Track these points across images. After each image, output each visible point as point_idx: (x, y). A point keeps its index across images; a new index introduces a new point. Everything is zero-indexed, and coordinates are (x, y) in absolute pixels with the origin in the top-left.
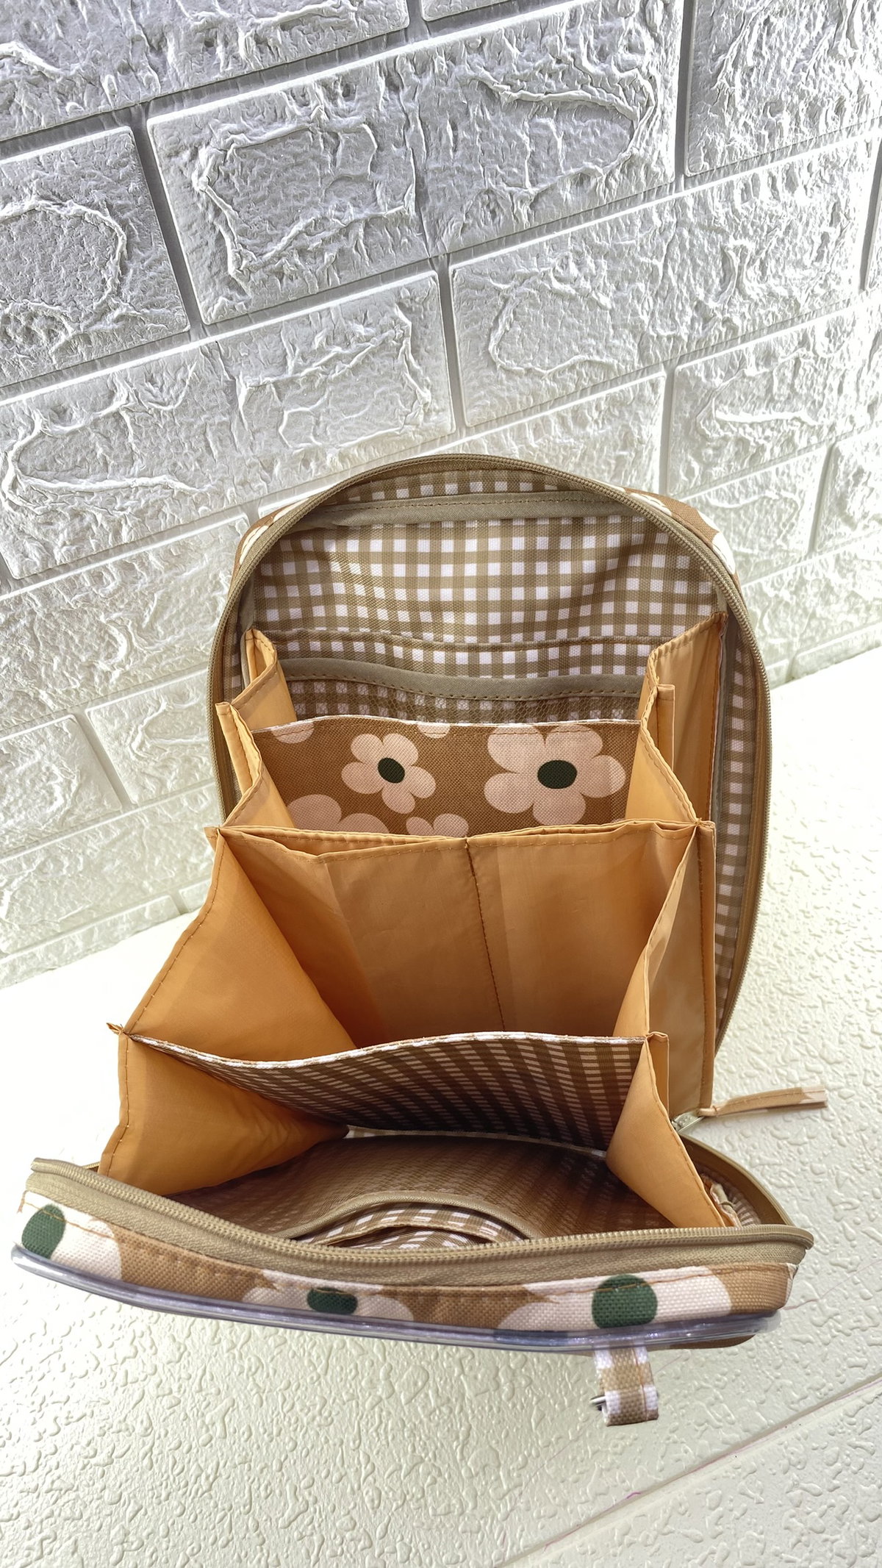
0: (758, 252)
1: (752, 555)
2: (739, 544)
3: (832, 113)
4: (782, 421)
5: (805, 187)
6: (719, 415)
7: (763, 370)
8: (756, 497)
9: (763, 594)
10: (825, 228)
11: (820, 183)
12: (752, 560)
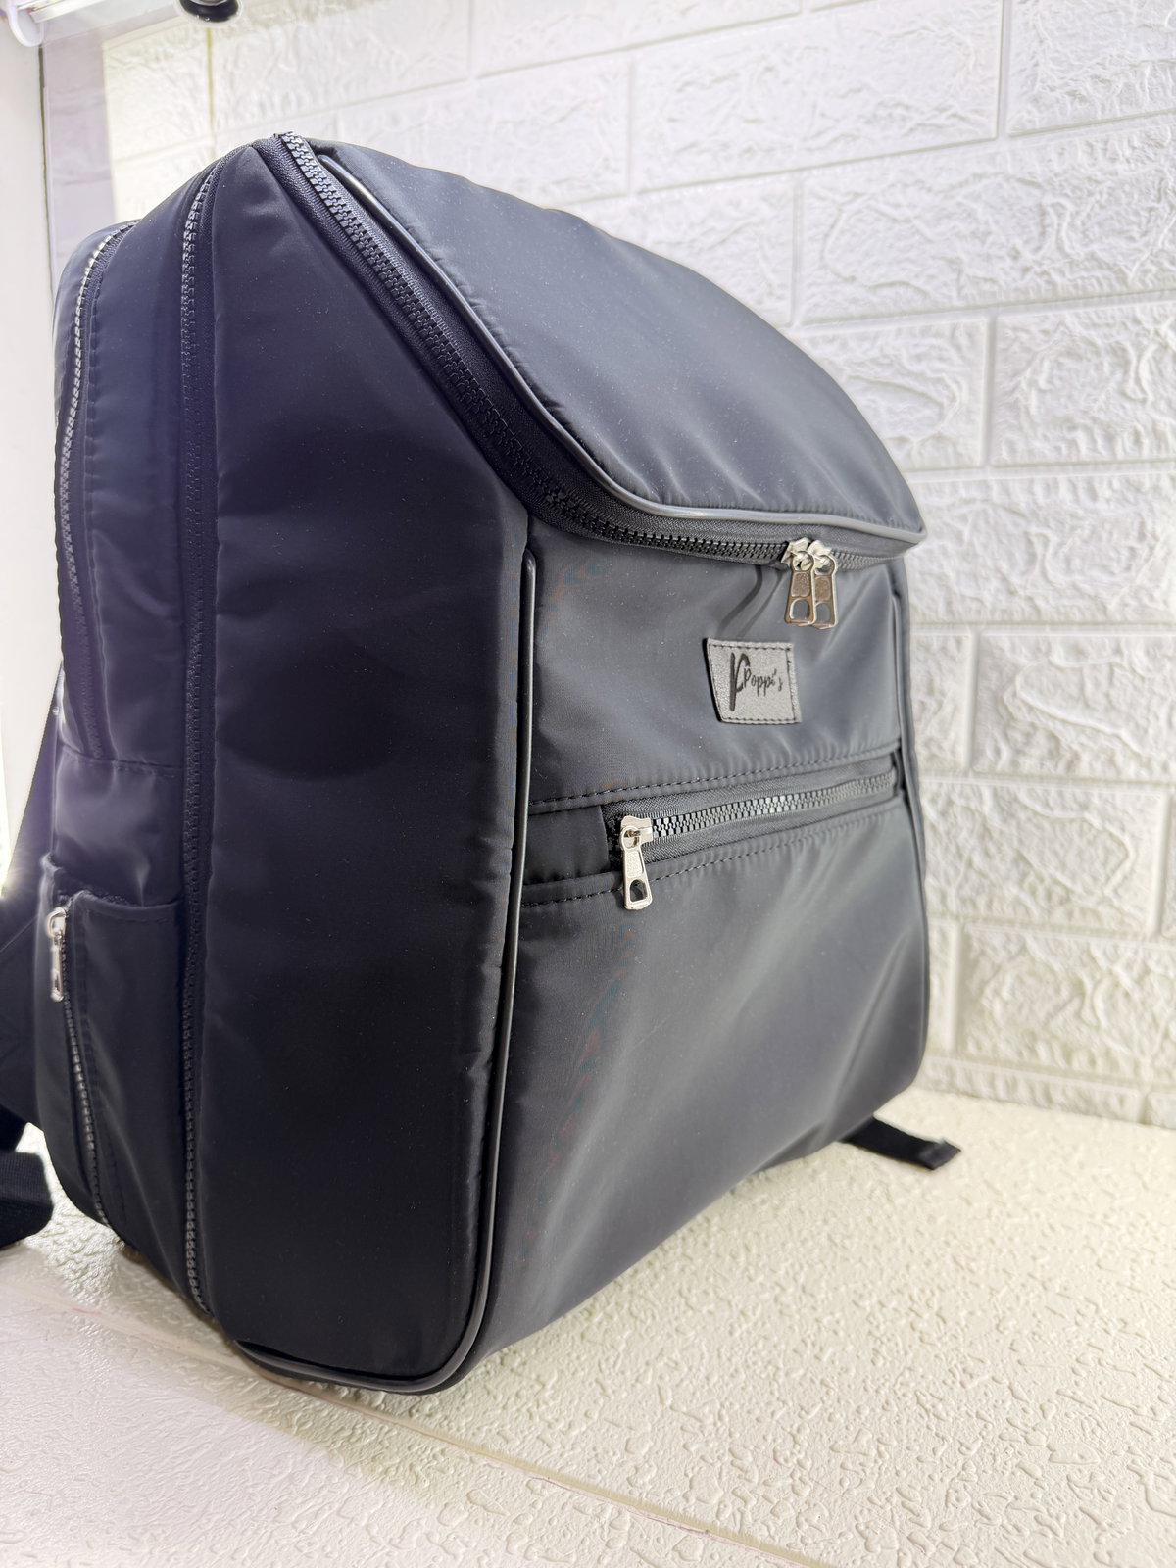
0: (1061, 544)
1: (1073, 892)
2: (1057, 869)
3: (1129, 444)
4: (1098, 731)
5: (1108, 501)
6: (1024, 695)
7: (1072, 664)
8: (1073, 815)
9: (1093, 959)
10: (1132, 542)
11: (1123, 500)
12: (1074, 898)
